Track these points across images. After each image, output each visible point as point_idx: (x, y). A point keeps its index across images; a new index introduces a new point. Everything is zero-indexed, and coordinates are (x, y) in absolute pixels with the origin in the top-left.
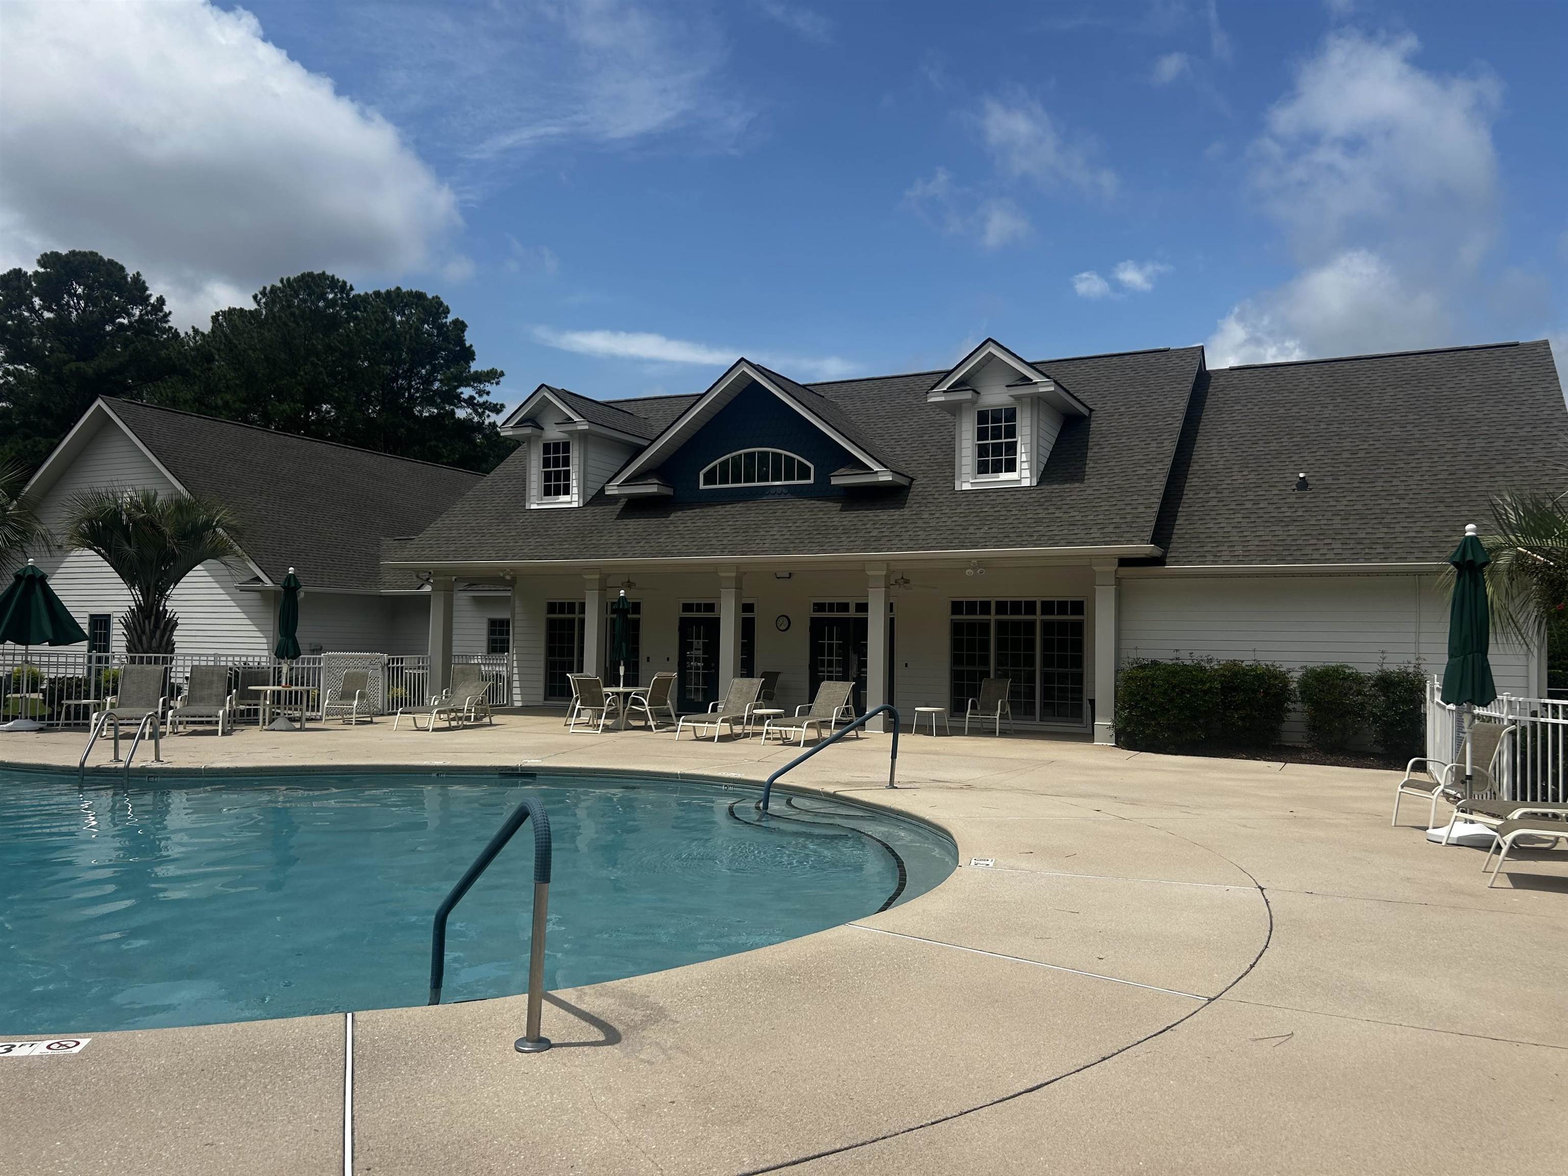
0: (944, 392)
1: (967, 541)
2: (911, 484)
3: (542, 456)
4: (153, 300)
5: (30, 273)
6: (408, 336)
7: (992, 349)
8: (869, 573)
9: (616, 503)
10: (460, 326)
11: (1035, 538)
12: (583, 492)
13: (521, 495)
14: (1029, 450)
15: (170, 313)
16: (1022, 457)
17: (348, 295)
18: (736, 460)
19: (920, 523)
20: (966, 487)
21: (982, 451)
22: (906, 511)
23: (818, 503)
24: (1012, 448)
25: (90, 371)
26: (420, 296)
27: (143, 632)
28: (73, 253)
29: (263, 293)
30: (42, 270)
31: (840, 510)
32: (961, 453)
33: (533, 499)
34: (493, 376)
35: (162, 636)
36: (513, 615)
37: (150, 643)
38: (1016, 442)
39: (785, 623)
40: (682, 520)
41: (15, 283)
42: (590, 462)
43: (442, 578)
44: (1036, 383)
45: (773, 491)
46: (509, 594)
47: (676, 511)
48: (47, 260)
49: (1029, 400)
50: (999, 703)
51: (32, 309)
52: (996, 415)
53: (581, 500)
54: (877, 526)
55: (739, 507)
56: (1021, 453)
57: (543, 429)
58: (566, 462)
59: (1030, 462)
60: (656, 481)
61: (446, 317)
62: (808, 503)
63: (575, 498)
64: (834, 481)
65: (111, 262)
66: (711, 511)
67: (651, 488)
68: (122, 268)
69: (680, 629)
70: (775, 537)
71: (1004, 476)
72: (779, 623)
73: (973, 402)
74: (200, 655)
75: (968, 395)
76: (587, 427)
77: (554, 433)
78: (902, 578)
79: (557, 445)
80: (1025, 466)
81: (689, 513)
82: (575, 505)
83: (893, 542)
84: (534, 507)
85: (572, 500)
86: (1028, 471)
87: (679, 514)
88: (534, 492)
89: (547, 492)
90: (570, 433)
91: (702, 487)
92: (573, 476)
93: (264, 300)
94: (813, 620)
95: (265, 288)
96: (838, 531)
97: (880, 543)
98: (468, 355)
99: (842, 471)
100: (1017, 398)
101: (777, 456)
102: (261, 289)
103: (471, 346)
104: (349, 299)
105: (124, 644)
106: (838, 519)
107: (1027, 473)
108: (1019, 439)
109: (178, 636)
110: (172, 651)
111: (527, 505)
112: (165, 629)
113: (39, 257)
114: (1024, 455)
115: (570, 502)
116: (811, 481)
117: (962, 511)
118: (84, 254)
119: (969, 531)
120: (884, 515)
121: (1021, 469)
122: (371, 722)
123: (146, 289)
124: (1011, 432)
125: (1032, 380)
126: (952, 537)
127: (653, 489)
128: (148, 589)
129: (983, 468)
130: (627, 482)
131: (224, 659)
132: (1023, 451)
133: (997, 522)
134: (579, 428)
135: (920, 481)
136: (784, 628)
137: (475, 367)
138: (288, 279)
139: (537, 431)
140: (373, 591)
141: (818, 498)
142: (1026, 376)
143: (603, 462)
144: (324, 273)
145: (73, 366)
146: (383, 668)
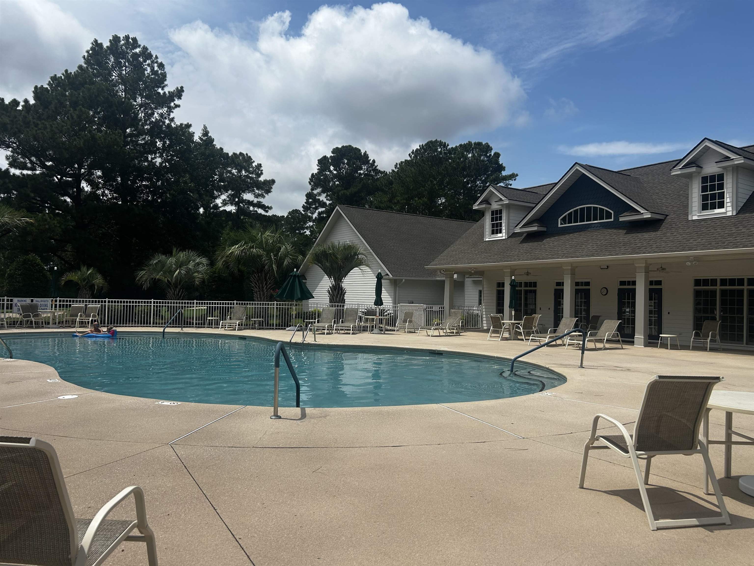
0: (680, 169)
1: (687, 247)
2: (665, 218)
3: (491, 217)
4: (371, 162)
5: (329, 157)
6: (473, 163)
7: (708, 144)
8: (637, 265)
9: (522, 236)
10: (497, 155)
11: (725, 244)
12: (508, 232)
13: (482, 235)
14: (731, 196)
15: (377, 166)
16: (728, 200)
17: (446, 148)
18: (576, 211)
19: (664, 239)
20: (695, 218)
21: (705, 198)
22: (659, 233)
23: (615, 231)
24: (722, 196)
25: (348, 194)
26: (479, 144)
27: (334, 295)
28: (343, 147)
29: (413, 153)
30: (333, 155)
31: (625, 234)
32: (692, 200)
33: (487, 236)
34: (513, 176)
35: (340, 297)
36: (483, 288)
37: (336, 300)
38: (724, 192)
39: (606, 291)
40: (549, 242)
41: (324, 162)
42: (511, 218)
43: (448, 273)
44: (733, 159)
45: (593, 226)
46: (481, 279)
47: (546, 238)
48: (335, 151)
49: (731, 168)
50: (710, 333)
51: (330, 171)
52: (713, 178)
53: (507, 236)
54: (641, 241)
55: (576, 235)
56: (727, 198)
57: (491, 204)
58: (501, 219)
59: (732, 202)
60: (537, 225)
61: (491, 152)
62: (610, 230)
63: (504, 234)
64: (621, 219)
65: (356, 148)
66: (562, 237)
67: (534, 228)
68: (360, 150)
69: (555, 294)
70: (589, 249)
71: (717, 211)
72: (602, 291)
73: (699, 173)
74: (352, 304)
75: (693, 169)
76: (508, 202)
77: (495, 206)
78: (661, 267)
79: (497, 211)
80: (729, 204)
81: (553, 239)
82: (504, 238)
83: (647, 249)
84: (487, 240)
85: (502, 236)
86: (731, 207)
87: (548, 239)
88: (487, 233)
89: (493, 233)
90: (502, 205)
91: (559, 226)
92: (503, 225)
93: (413, 156)
94: (619, 289)
95: (413, 150)
96: (621, 245)
97: (640, 250)
98: (501, 168)
99: (625, 214)
100: (724, 168)
101: (595, 208)
102: (412, 151)
103: (502, 164)
104: (447, 150)
105: (329, 300)
106: (622, 238)
107: (730, 209)
108: (725, 190)
109: (346, 297)
110: (344, 303)
111: (484, 239)
112: (341, 294)
113: (332, 150)
114: (728, 199)
115: (502, 237)
116: (612, 220)
117: (689, 231)
118: (346, 147)
119: (690, 242)
120: (646, 235)
121: (727, 207)
122: (415, 332)
123: (368, 157)
124: (721, 186)
125: (730, 158)
126: (679, 245)
127: (535, 229)
128: (335, 279)
129: (705, 207)
130: (524, 226)
131: (361, 306)
132: (728, 196)
133: (707, 236)
134: (505, 203)
135: (672, 216)
136: (605, 294)
137: (504, 173)
138: (422, 145)
139: (488, 206)
140: (434, 279)
141: (615, 228)
142: (727, 156)
143: (516, 216)
144: (436, 140)
145: (342, 192)
146: (424, 310)
